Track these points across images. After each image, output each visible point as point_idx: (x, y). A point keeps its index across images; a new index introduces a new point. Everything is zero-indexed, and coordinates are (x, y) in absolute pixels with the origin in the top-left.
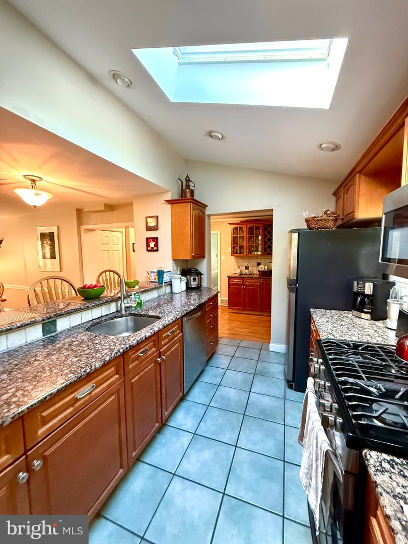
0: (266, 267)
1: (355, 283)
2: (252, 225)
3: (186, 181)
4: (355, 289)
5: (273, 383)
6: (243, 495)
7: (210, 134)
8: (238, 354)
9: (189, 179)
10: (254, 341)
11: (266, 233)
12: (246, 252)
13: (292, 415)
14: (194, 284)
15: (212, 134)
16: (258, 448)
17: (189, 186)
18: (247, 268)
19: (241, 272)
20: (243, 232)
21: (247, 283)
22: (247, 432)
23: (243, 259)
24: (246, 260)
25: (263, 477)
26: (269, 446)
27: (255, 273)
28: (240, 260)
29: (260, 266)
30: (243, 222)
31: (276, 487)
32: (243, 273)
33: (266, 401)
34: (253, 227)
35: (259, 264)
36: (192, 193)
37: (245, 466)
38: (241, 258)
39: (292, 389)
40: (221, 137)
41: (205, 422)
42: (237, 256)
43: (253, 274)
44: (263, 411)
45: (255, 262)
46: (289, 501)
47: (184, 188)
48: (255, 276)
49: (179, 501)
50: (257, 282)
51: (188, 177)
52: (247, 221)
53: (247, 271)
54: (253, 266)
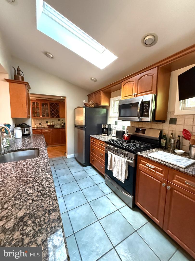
0: (51, 124)
1: (103, 125)
2: (43, 102)
3: (18, 70)
4: (103, 127)
5: (77, 167)
6: (93, 199)
7: (46, 54)
8: (55, 164)
9: (20, 69)
10: (57, 157)
11: (51, 107)
12: (41, 116)
13: (90, 173)
14: (26, 132)
15: (47, 54)
16: (88, 186)
17: (20, 74)
18: (40, 124)
19: (37, 126)
20: (38, 105)
21: (44, 132)
22: (81, 184)
23: (38, 119)
24: (40, 120)
25: (95, 191)
26: (90, 184)
27: (45, 126)
28: (36, 120)
29: (48, 123)
30: (37, 100)
31: (100, 191)
32: (38, 127)
33: (79, 174)
34: (44, 103)
35: (47, 122)
36: (23, 78)
37: (88, 192)
38: (37, 119)
39: (85, 166)
40: (52, 57)
41: (64, 190)
42: (34, 118)
43: (45, 127)
44: (81, 176)
45: (45, 121)
46: (104, 191)
47: (17, 74)
48: (46, 128)
49: (77, 215)
50: (49, 131)
51: (18, 68)
52: (40, 100)
53: (40, 126)
54: (44, 123)
